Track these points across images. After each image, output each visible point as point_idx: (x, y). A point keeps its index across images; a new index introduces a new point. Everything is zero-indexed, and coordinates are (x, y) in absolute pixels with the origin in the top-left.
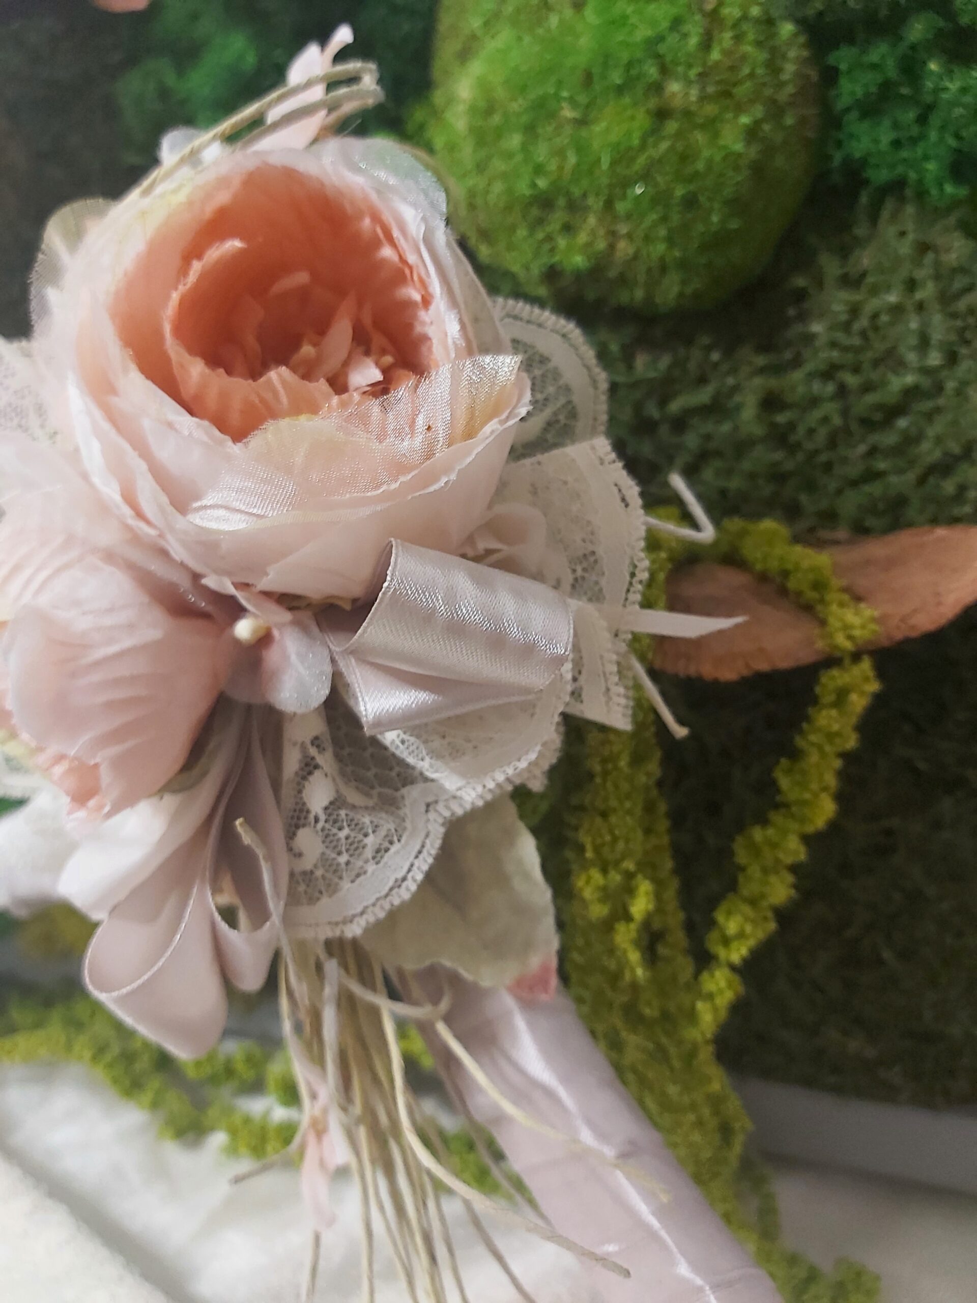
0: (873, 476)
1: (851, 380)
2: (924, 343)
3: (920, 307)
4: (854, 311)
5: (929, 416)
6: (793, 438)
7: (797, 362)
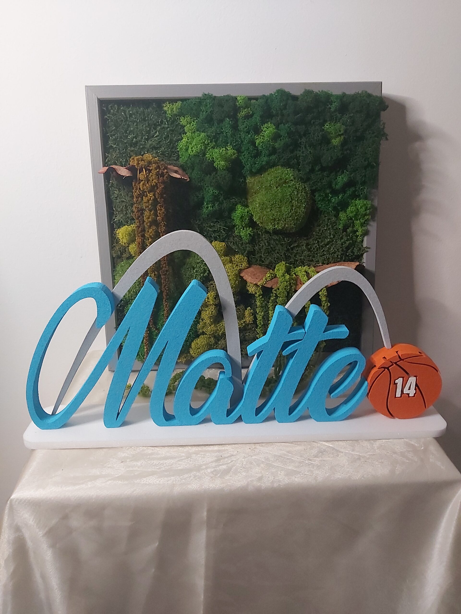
0: (324, 255)
1: (320, 240)
2: (330, 234)
3: (329, 229)
4: (320, 230)
5: (332, 245)
6: (311, 250)
7: (310, 238)
